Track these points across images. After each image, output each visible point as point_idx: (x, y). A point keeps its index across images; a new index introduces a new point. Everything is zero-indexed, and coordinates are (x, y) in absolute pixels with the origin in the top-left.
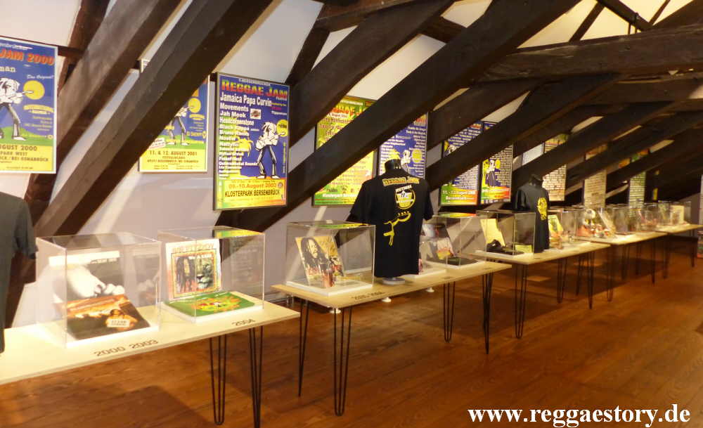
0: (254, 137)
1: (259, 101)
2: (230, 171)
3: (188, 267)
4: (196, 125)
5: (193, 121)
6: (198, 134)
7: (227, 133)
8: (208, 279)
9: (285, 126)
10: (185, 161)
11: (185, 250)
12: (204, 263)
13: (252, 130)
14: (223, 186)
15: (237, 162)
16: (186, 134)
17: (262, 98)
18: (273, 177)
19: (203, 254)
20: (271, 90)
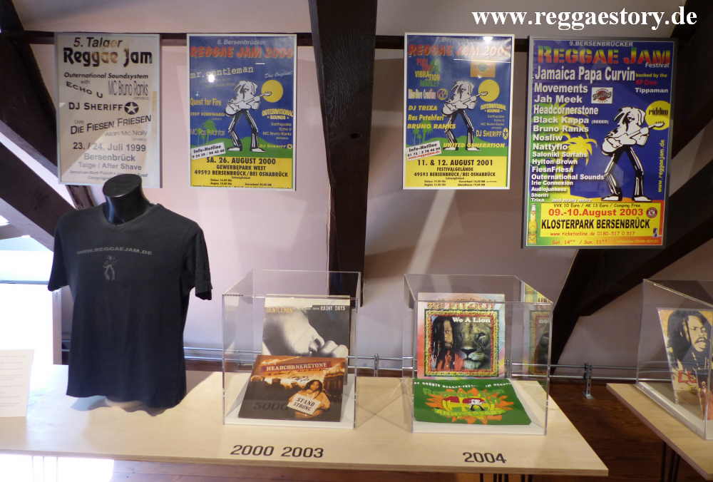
0: (598, 133)
1: (609, 73)
2: (552, 189)
3: (450, 333)
4: (491, 120)
5: (487, 113)
6: (494, 134)
7: (547, 129)
8: (482, 355)
9: (662, 112)
10: (472, 174)
11: (447, 307)
12: (475, 330)
13: (595, 122)
14: (538, 212)
15: (565, 174)
16: (474, 134)
17: (615, 68)
18: (636, 199)
19: (477, 316)
20: (634, 53)
